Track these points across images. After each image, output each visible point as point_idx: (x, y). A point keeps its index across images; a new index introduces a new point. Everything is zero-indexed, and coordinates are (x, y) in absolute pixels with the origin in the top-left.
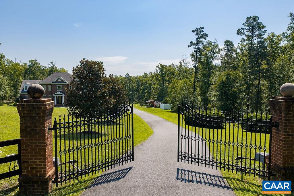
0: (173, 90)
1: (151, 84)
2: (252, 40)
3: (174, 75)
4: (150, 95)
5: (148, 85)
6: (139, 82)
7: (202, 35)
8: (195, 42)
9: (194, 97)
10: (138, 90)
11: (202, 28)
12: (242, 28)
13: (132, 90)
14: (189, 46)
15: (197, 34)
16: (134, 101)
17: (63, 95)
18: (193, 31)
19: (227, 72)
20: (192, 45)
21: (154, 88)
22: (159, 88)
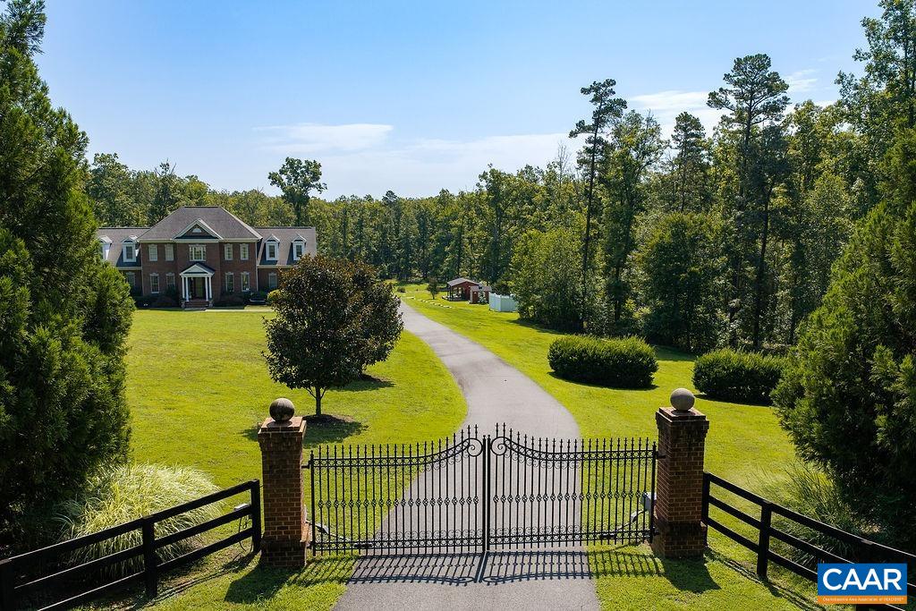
0: (526, 258)
1: (461, 228)
2: (749, 122)
3: (531, 203)
4: (460, 261)
5: (453, 231)
6: (425, 220)
7: (610, 101)
8: (590, 122)
9: (583, 282)
10: (422, 243)
11: (611, 83)
12: (721, 90)
13: (405, 244)
14: (573, 134)
15: (595, 100)
16: (410, 275)
17: (210, 274)
18: (584, 91)
19: (674, 216)
20: (582, 132)
21: (470, 239)
22: (487, 240)
